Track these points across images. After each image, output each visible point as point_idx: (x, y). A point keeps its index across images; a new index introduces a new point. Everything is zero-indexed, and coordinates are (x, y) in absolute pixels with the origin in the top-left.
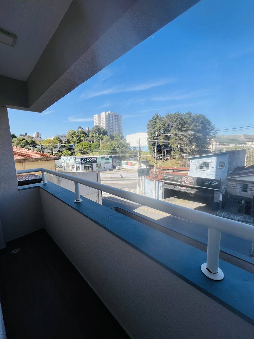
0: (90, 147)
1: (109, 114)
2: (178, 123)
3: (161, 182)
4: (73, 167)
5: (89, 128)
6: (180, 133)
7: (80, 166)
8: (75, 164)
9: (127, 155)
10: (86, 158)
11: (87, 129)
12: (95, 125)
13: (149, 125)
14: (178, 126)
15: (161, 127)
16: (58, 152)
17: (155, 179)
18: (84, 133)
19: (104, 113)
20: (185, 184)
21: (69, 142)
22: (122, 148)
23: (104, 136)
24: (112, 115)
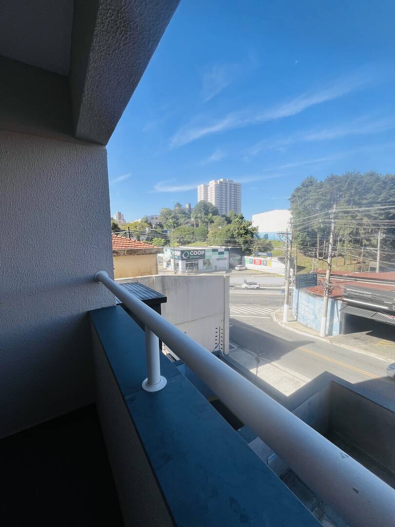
0: (193, 233)
1: (222, 183)
2: (353, 191)
3: (339, 301)
4: (168, 264)
5: (190, 205)
7: (180, 262)
8: (172, 260)
9: (255, 247)
10: (189, 251)
11: (187, 206)
12: (199, 201)
13: (294, 196)
14: (351, 196)
15: (319, 199)
16: (146, 240)
17: (327, 295)
18: (184, 213)
19: (213, 181)
21: (161, 226)
22: (245, 236)
23: (215, 217)
24: (226, 184)
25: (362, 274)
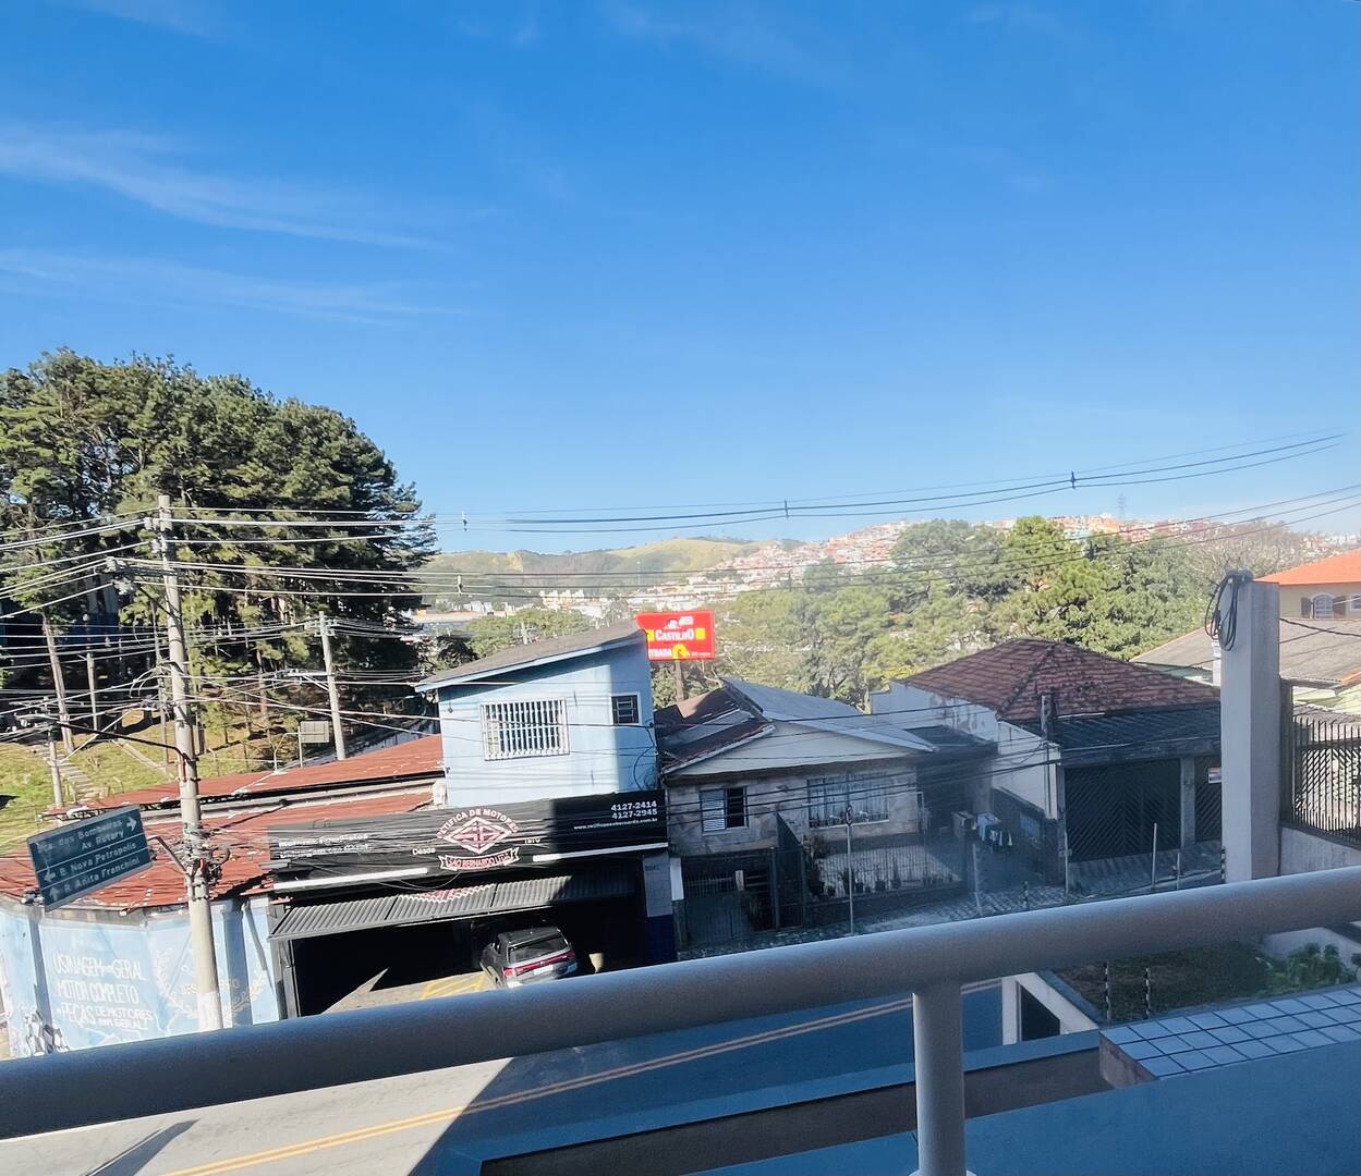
3: (254, 903)
6: (208, 516)
17: (200, 892)
20: (472, 866)
25: (279, 776)
